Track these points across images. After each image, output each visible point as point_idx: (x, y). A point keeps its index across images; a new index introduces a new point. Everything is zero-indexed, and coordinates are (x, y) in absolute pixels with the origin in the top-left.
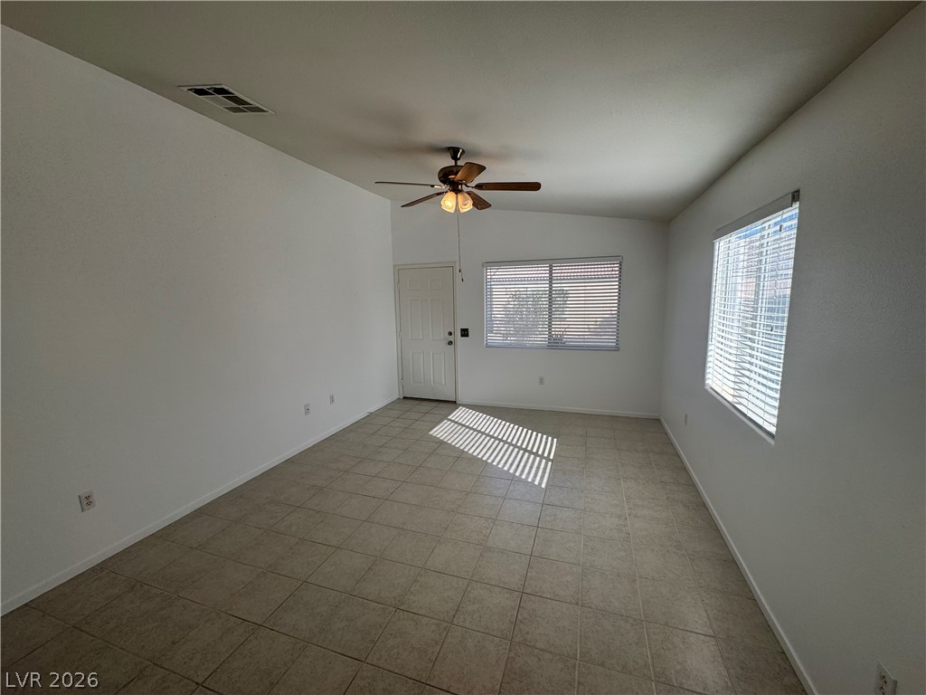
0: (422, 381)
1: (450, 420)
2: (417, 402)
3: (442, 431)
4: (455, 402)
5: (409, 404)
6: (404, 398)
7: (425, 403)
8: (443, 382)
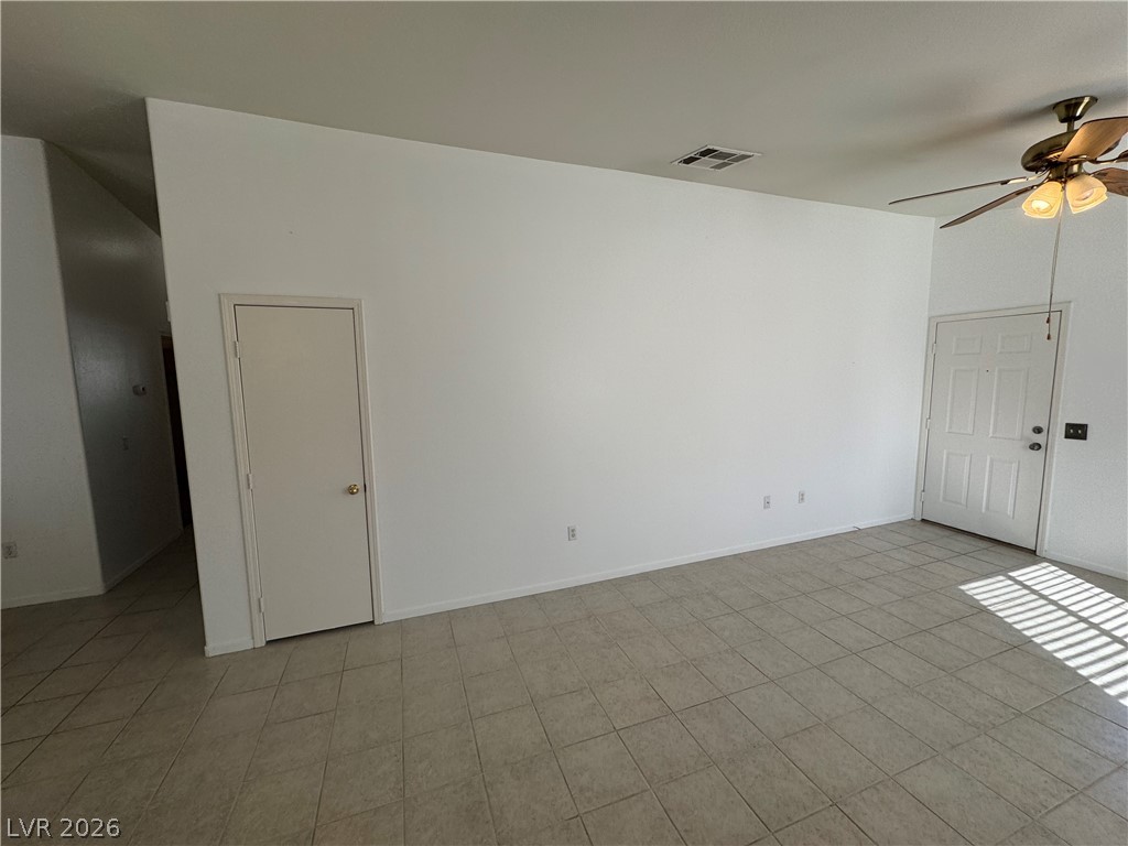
0: (963, 502)
1: (1011, 578)
2: (947, 533)
3: (990, 592)
4: (1034, 552)
5: (929, 531)
6: (923, 520)
7: (961, 538)
8: (1010, 512)
